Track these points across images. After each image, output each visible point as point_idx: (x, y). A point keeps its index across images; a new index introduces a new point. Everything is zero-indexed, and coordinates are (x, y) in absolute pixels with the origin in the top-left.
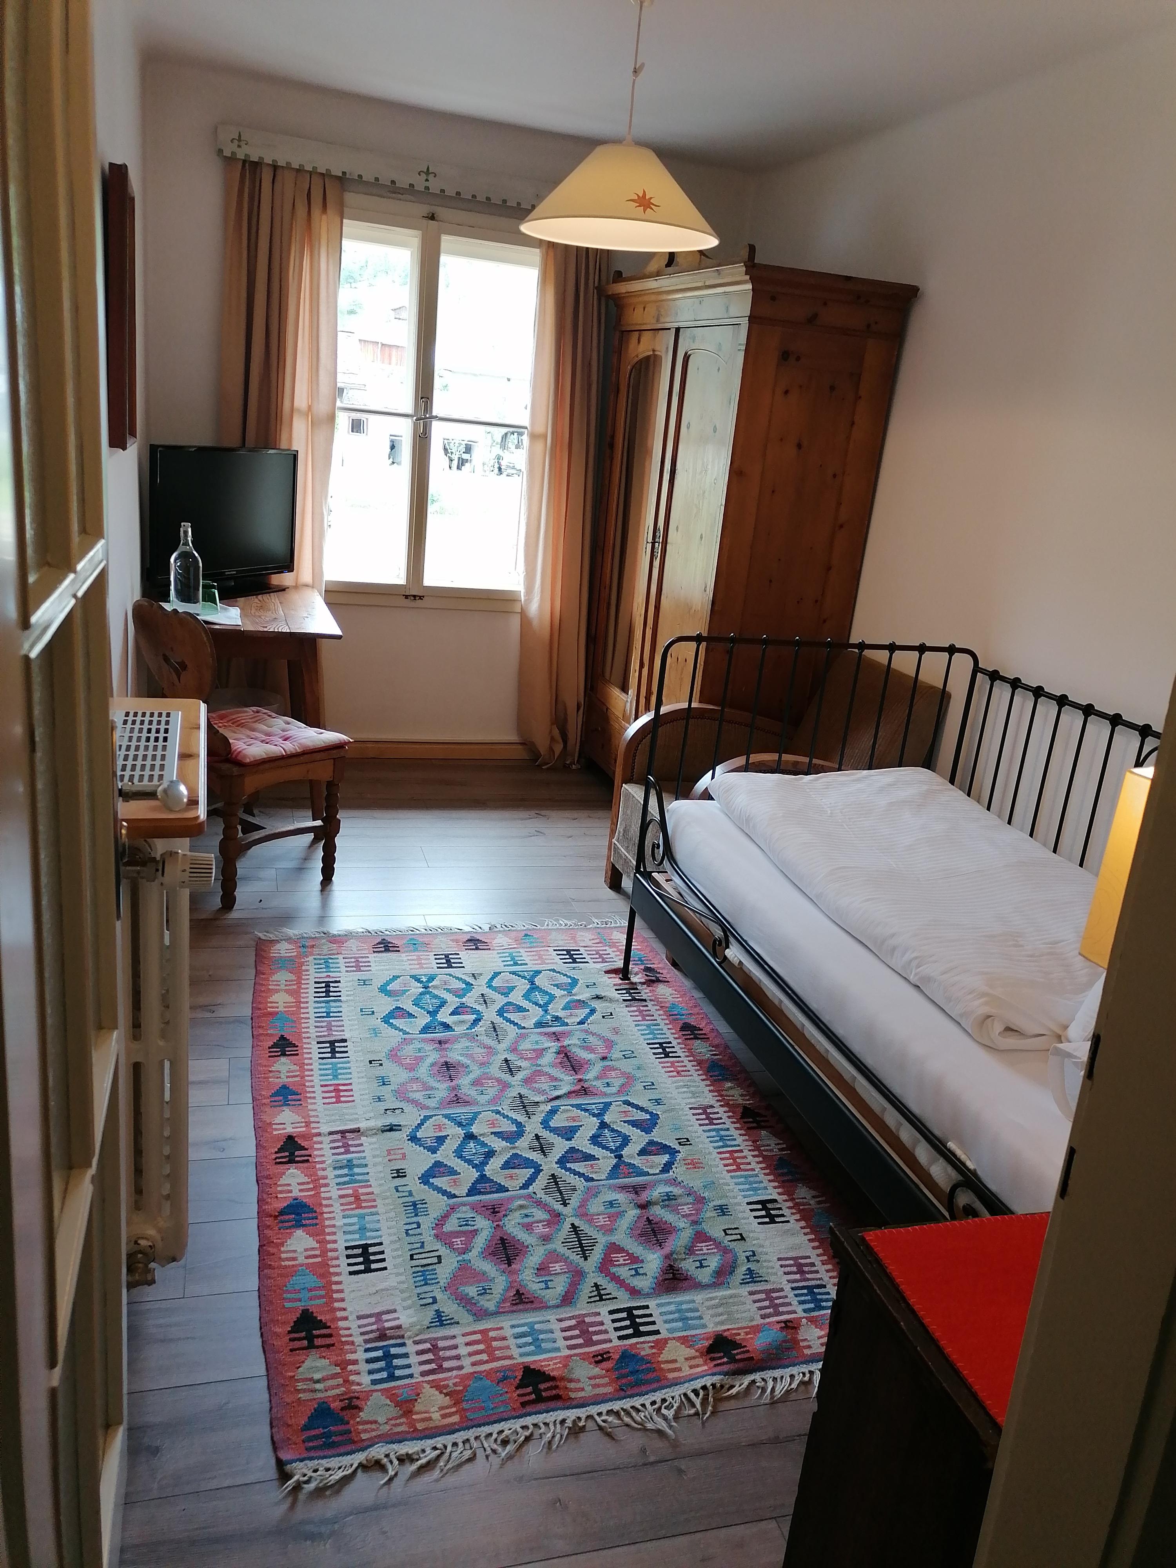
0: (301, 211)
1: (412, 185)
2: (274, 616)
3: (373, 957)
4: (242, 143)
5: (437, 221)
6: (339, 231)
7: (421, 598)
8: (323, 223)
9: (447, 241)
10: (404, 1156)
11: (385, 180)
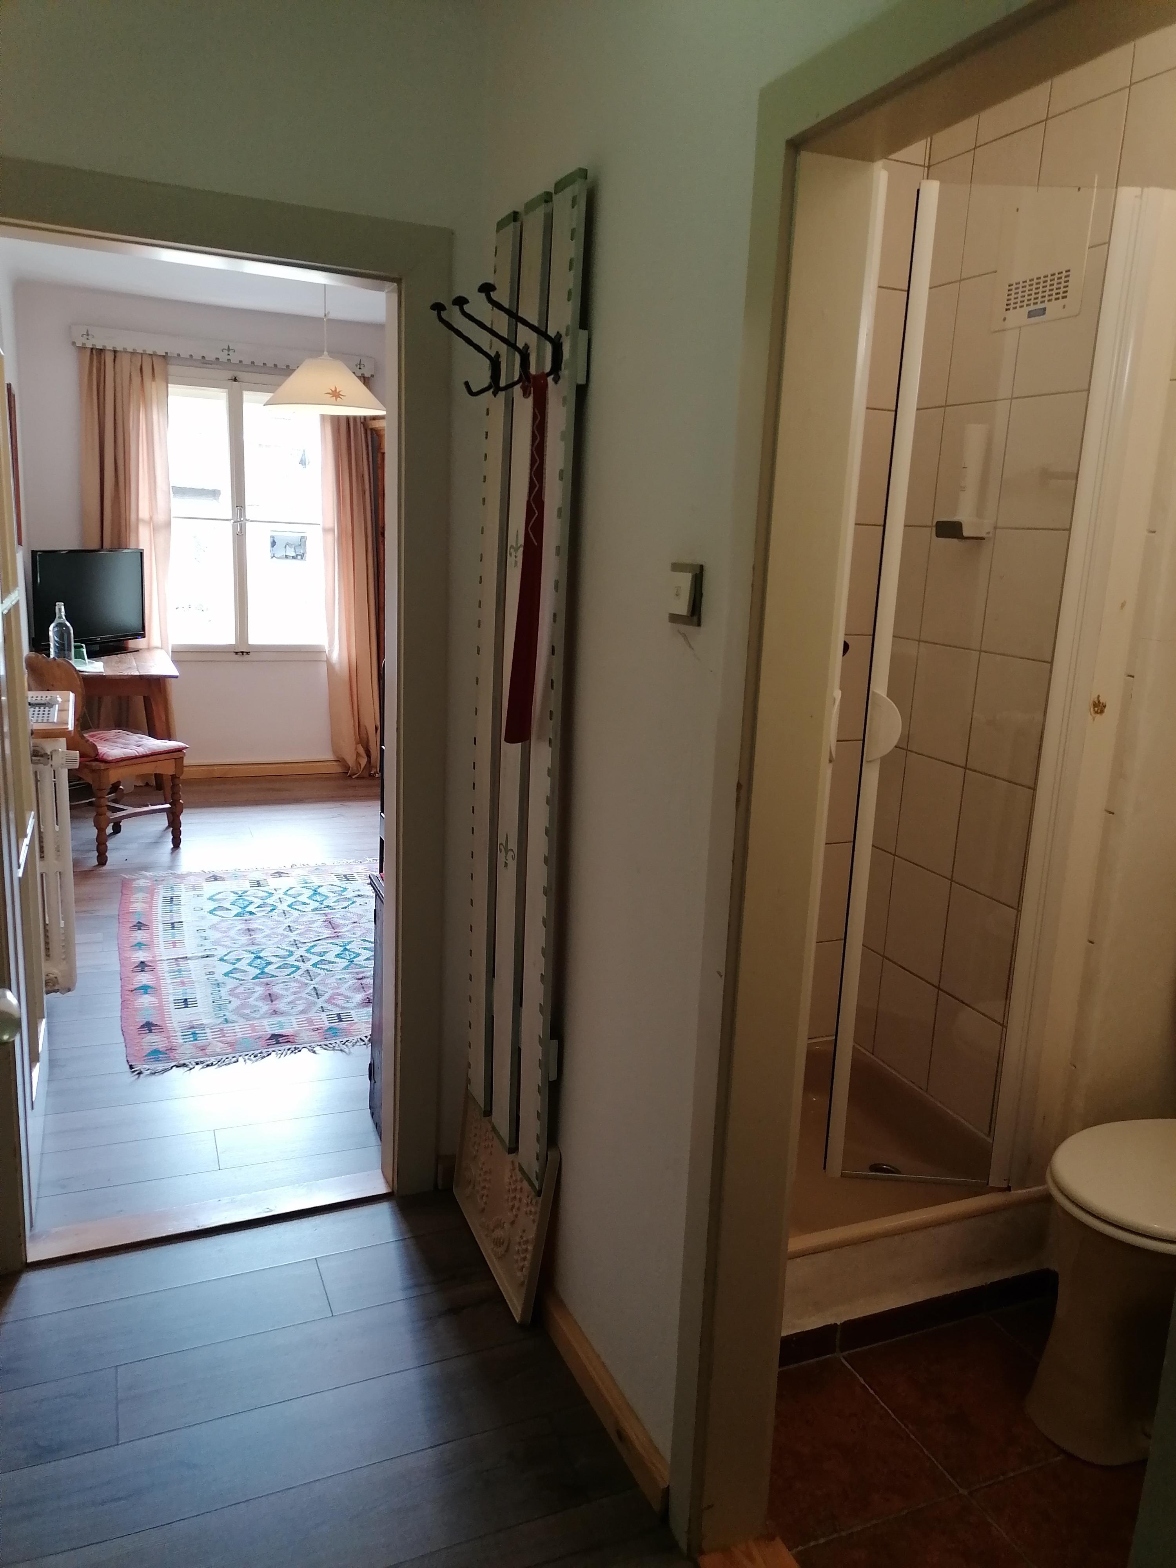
0: (136, 379)
1: (217, 359)
2: (128, 666)
3: (205, 884)
4: (90, 337)
5: (239, 382)
6: (166, 392)
7: (248, 653)
8: (153, 388)
9: (247, 395)
10: (214, 967)
11: (197, 356)
